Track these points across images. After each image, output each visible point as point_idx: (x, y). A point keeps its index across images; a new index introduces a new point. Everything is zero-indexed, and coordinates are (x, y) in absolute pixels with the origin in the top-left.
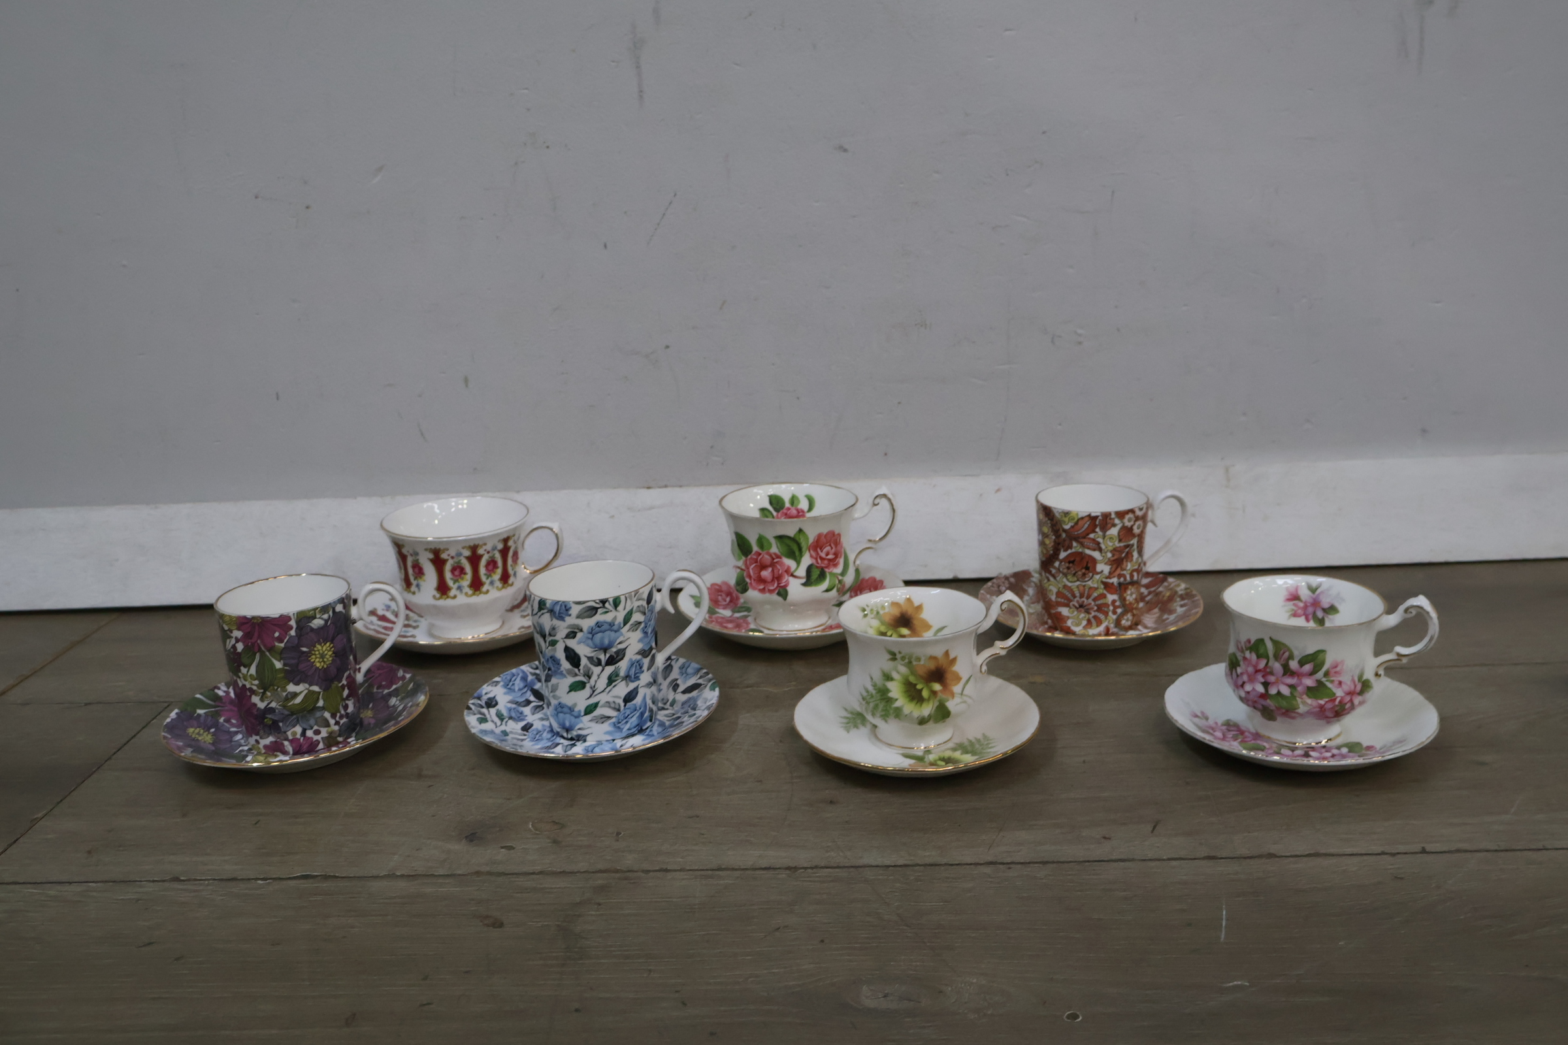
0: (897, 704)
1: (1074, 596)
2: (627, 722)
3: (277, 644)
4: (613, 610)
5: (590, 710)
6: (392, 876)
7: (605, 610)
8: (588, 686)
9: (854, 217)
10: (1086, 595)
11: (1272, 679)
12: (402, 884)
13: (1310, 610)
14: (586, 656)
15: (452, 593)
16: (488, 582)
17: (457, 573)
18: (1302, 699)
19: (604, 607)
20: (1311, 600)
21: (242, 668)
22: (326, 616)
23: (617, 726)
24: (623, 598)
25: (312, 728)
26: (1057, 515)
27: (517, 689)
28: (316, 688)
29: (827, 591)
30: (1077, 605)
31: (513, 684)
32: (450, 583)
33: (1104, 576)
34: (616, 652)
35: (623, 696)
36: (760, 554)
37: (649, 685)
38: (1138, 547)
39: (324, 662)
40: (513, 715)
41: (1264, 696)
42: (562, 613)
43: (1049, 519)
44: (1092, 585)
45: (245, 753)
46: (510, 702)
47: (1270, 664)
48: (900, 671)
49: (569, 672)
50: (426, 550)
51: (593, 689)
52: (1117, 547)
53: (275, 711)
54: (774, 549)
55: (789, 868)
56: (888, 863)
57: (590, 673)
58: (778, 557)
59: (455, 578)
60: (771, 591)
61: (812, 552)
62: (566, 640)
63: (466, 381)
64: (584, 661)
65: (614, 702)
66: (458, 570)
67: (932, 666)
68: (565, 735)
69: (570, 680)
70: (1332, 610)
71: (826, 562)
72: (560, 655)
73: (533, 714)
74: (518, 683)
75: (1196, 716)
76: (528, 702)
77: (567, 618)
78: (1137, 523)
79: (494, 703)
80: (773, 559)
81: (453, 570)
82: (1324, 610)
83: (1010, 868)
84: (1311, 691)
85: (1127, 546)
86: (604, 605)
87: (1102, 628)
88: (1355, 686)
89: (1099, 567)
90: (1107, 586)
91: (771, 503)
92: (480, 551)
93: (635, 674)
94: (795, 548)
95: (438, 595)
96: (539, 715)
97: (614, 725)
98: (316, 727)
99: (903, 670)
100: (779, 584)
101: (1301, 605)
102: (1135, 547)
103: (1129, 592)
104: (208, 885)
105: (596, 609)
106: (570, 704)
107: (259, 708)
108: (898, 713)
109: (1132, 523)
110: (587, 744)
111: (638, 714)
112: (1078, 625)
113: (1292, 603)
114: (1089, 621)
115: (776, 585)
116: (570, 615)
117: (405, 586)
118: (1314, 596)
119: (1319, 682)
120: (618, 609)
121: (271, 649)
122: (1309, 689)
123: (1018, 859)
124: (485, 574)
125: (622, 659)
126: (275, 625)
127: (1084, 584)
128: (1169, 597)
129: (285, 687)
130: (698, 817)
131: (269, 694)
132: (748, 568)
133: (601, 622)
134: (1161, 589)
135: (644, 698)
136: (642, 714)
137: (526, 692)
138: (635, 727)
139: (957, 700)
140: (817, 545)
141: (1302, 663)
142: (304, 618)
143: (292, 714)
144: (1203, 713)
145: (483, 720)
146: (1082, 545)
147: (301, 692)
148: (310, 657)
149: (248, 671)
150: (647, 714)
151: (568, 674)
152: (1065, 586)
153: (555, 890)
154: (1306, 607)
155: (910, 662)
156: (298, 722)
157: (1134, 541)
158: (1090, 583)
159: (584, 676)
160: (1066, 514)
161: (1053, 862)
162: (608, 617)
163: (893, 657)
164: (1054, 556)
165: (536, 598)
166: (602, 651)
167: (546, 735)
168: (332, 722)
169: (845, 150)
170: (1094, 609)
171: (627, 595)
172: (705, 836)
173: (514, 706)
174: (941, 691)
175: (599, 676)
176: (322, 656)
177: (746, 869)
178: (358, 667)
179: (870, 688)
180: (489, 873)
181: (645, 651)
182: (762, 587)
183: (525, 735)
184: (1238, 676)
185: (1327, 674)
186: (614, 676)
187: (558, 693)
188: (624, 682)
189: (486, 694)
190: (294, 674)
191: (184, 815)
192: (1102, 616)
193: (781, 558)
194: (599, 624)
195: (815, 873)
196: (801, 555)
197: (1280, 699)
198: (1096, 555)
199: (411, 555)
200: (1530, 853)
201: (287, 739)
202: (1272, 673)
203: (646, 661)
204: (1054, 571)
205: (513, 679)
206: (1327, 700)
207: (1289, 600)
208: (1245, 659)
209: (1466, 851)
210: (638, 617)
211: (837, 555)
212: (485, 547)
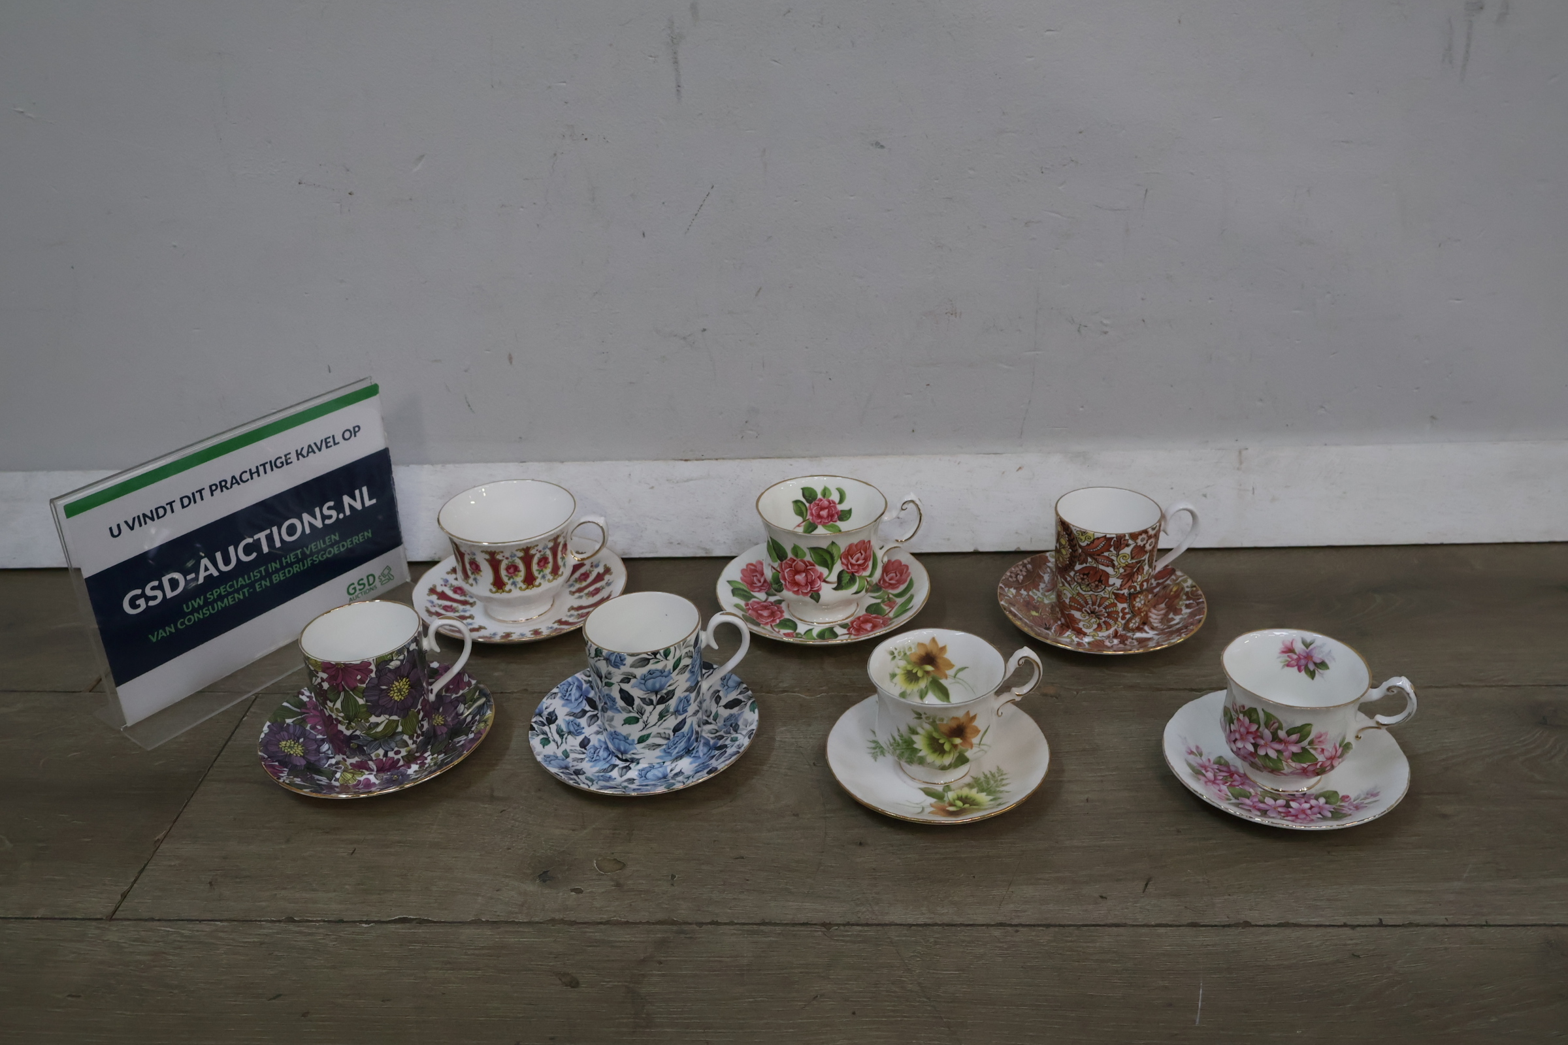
0: (920, 754)
1: (1087, 603)
2: (676, 748)
3: (359, 685)
4: (664, 660)
5: (642, 740)
6: (477, 922)
7: (656, 660)
8: (641, 721)
9: (889, 210)
10: (1098, 603)
11: (1262, 742)
12: (488, 932)
13: (1303, 662)
14: (639, 697)
15: (507, 588)
16: (540, 576)
17: (512, 570)
18: (1287, 762)
19: (656, 658)
20: (1305, 654)
21: (328, 702)
22: (401, 657)
23: (667, 752)
24: (672, 649)
25: (393, 750)
26: (1075, 532)
27: (573, 700)
28: (395, 718)
29: (857, 593)
30: (1089, 612)
31: (570, 695)
32: (505, 579)
33: (1116, 588)
34: (666, 694)
35: (672, 728)
36: (794, 561)
37: (696, 713)
38: (1149, 561)
39: (402, 695)
40: (572, 729)
41: (1254, 754)
42: (617, 662)
43: (1067, 534)
44: (1104, 596)
45: (333, 769)
46: (569, 714)
47: (1261, 729)
48: (924, 728)
49: (624, 709)
50: (482, 552)
51: (646, 724)
52: (1129, 564)
53: (360, 738)
54: (808, 558)
55: (824, 925)
56: (911, 921)
57: (643, 710)
58: (812, 565)
59: (510, 575)
60: (806, 594)
61: (843, 559)
62: (620, 684)
63: (510, 358)
64: (637, 702)
65: (665, 733)
66: (513, 569)
67: (954, 724)
68: (620, 756)
69: (625, 715)
70: (1323, 665)
71: (856, 567)
72: (616, 694)
73: (589, 726)
74: (575, 693)
75: (1191, 753)
76: (584, 712)
77: (622, 667)
78: (1149, 542)
79: (554, 718)
80: (807, 566)
81: (508, 569)
82: (1315, 664)
83: (1017, 931)
84: (1294, 756)
85: (1137, 563)
86: (655, 656)
87: (1111, 631)
88: (1336, 751)
89: (1111, 581)
90: (1118, 596)
91: (804, 496)
92: (533, 552)
93: (683, 708)
94: (828, 558)
95: (494, 590)
96: (594, 728)
97: (665, 751)
98: (396, 749)
99: (928, 727)
100: (811, 588)
101: (1295, 657)
102: (1147, 561)
103: (1138, 600)
104: (318, 928)
105: (648, 660)
106: (624, 734)
107: (345, 735)
108: (922, 761)
109: (1145, 542)
110: (641, 766)
111: (685, 740)
112: (1088, 628)
113: (1286, 655)
114: (1099, 625)
115: (809, 589)
116: (625, 665)
117: (463, 577)
118: (1308, 651)
119: (1304, 749)
120: (668, 657)
121: (354, 689)
122: (1294, 754)
123: (1023, 921)
124: (537, 570)
125: (672, 698)
126: (357, 670)
127: (1096, 594)
128: (1176, 592)
129: (368, 719)
130: (743, 858)
131: (353, 724)
132: (783, 570)
133: (653, 670)
134: (1168, 582)
135: (692, 724)
136: (689, 739)
137: (581, 701)
139: (975, 749)
140: (849, 553)
141: (1289, 733)
142: (383, 662)
143: (376, 740)
144: (1197, 747)
145: (545, 742)
146: (1096, 560)
147: (383, 722)
148: (389, 693)
149: (334, 705)
150: (694, 737)
151: (623, 710)
152: (1079, 594)
153: (621, 944)
154: (1299, 659)
155: (934, 721)
156: (380, 746)
157: (1146, 557)
158: (1102, 593)
159: (638, 713)
160: (1084, 533)
161: (1055, 926)
162: (660, 666)
163: (919, 716)
164: (1070, 566)
165: (593, 645)
166: (654, 693)
167: (603, 754)
168: (410, 742)
169: (882, 147)
170: (1103, 615)
171: (676, 646)
172: (749, 882)
173: (572, 718)
174: (961, 744)
175: (651, 713)
176: (400, 691)
177: (787, 924)
178: (430, 688)
179: (898, 738)
180: (563, 922)
181: (692, 686)
182: (796, 589)
183: (584, 753)
184: (1231, 731)
185: (1311, 743)
186: (664, 713)
187: (613, 723)
188: (673, 716)
189: (546, 708)
190: (375, 708)
191: (288, 841)
192: (1111, 622)
193: (814, 566)
194: (651, 672)
195: (847, 931)
196: (833, 564)
197: (1267, 760)
198: (1110, 570)
199: (469, 554)
200: (1473, 929)
201: (371, 760)
202: (1262, 738)
203: (693, 695)
204: (1069, 579)
205: (569, 689)
206: (1309, 764)
207: (1284, 652)
208: (1238, 719)
209: (1418, 925)
210: (686, 661)
211: (866, 560)
212: (536, 548)
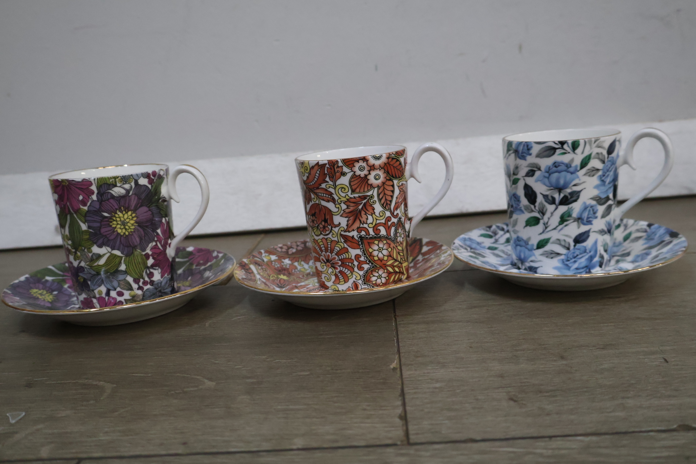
2: (575, 262)
4: (571, 152)
5: (541, 245)
7: (564, 151)
8: (541, 222)
14: (541, 194)
19: (562, 148)
24: (582, 143)
34: (570, 194)
35: (574, 237)
37: (602, 232)
42: (525, 153)
51: (546, 226)
57: (544, 210)
62: (525, 178)
64: (540, 199)
65: (565, 241)
69: (527, 215)
77: (528, 158)
86: (562, 146)
93: (588, 218)
105: (555, 150)
106: (526, 237)
111: (587, 257)
116: (530, 154)
120: (576, 151)
125: (575, 201)
133: (559, 163)
135: (596, 243)
136: (591, 258)
138: (583, 268)
150: (597, 259)
151: (526, 210)
159: (539, 213)
162: (566, 158)
166: (557, 190)
171: (586, 141)
175: (552, 214)
181: (600, 198)
186: (566, 216)
188: (576, 223)
194: (557, 164)
203: (601, 209)
210: (596, 163)
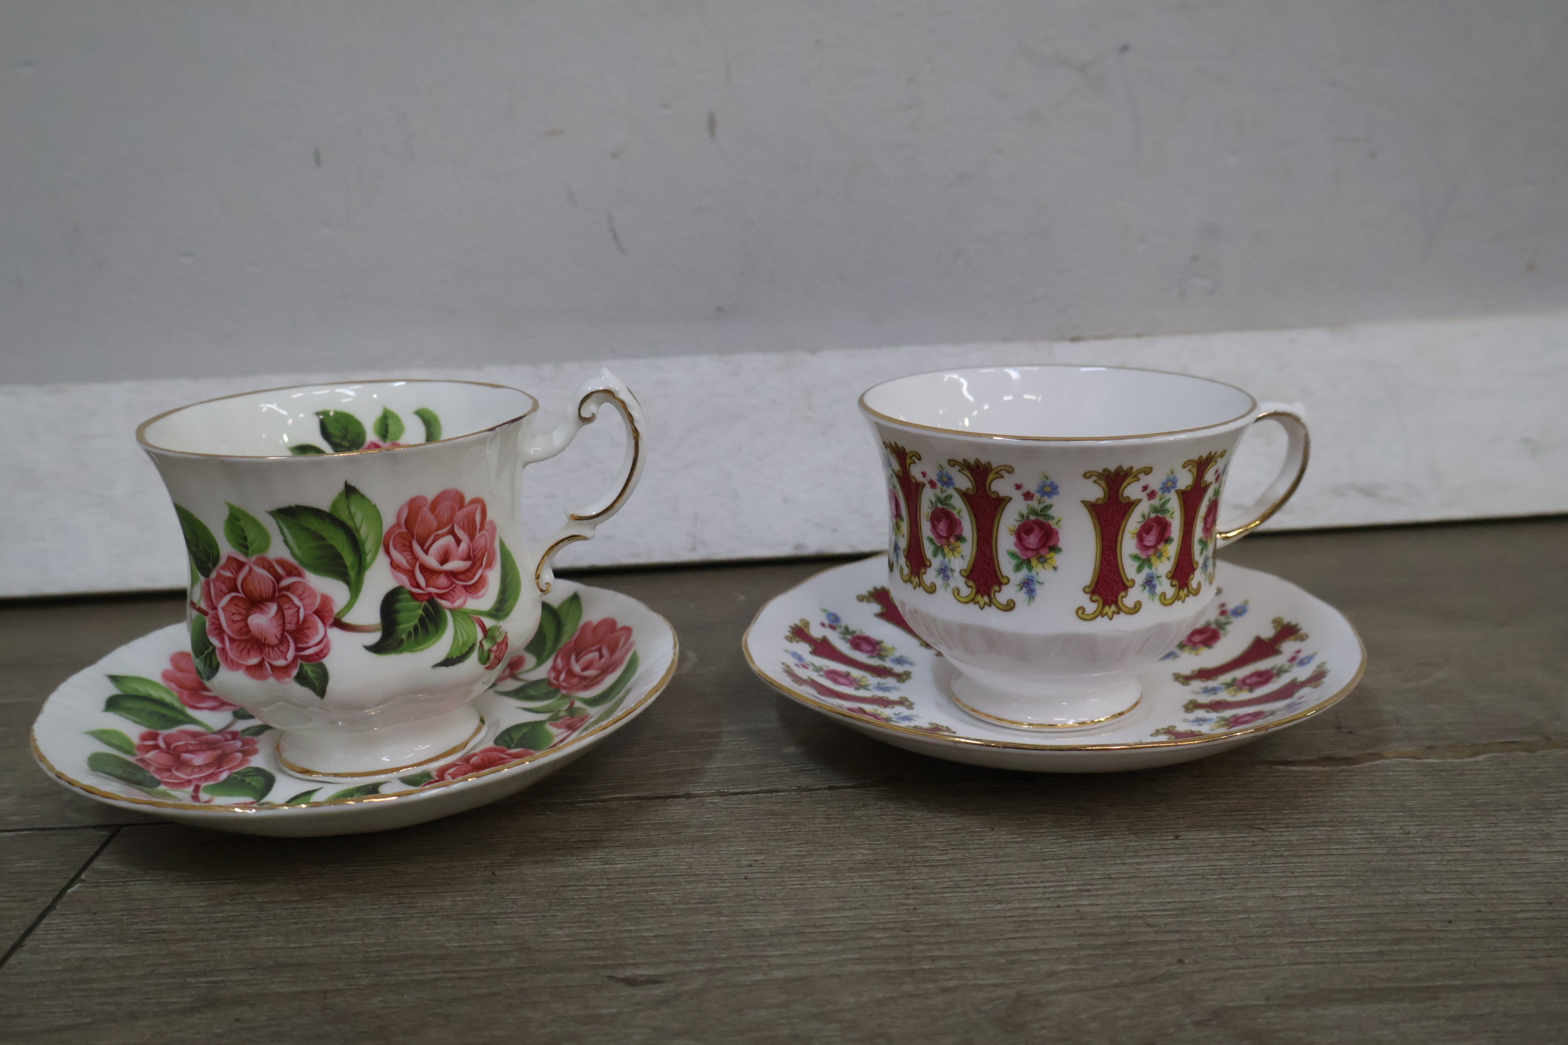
29: (448, 662)
36: (241, 565)
54: (278, 550)
58: (291, 571)
60: (281, 672)
61: (395, 554)
71: (442, 581)
80: (279, 578)
91: (325, 433)
94: (339, 542)
100: (298, 649)
115: (291, 654)
132: (215, 608)
140: (414, 534)
182: (254, 661)
193: (300, 575)
196: (361, 567)
211: (476, 559)
